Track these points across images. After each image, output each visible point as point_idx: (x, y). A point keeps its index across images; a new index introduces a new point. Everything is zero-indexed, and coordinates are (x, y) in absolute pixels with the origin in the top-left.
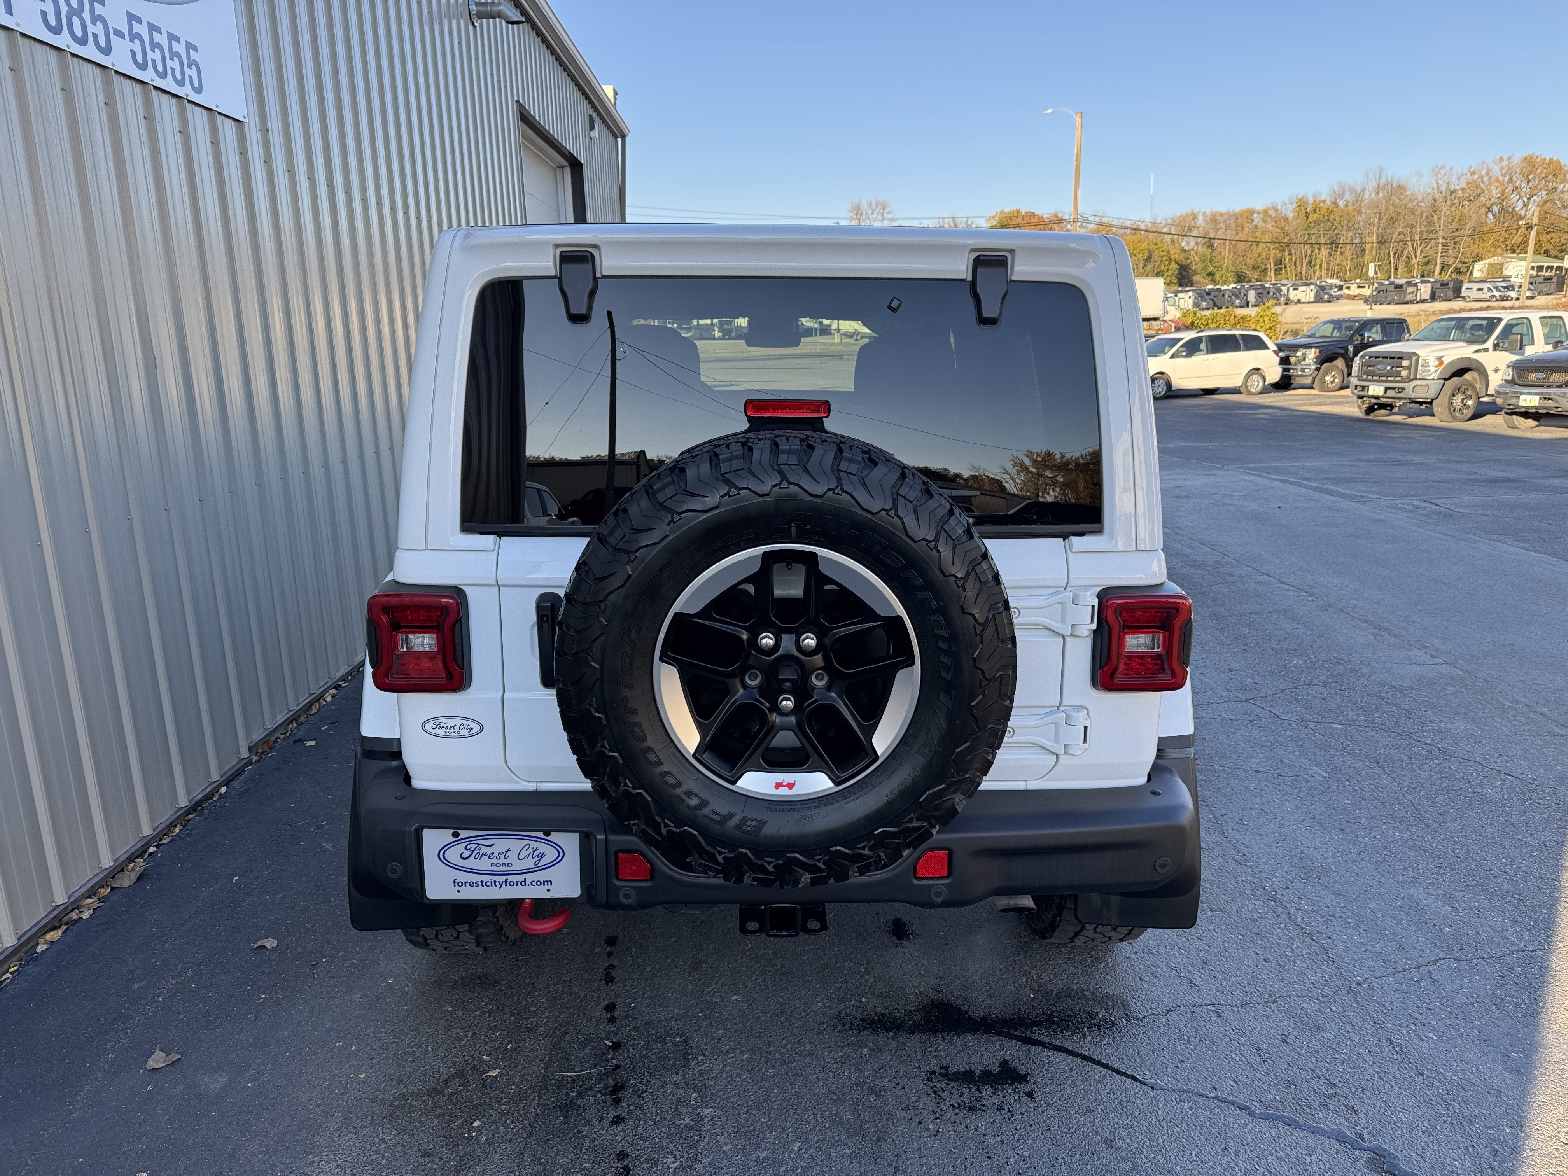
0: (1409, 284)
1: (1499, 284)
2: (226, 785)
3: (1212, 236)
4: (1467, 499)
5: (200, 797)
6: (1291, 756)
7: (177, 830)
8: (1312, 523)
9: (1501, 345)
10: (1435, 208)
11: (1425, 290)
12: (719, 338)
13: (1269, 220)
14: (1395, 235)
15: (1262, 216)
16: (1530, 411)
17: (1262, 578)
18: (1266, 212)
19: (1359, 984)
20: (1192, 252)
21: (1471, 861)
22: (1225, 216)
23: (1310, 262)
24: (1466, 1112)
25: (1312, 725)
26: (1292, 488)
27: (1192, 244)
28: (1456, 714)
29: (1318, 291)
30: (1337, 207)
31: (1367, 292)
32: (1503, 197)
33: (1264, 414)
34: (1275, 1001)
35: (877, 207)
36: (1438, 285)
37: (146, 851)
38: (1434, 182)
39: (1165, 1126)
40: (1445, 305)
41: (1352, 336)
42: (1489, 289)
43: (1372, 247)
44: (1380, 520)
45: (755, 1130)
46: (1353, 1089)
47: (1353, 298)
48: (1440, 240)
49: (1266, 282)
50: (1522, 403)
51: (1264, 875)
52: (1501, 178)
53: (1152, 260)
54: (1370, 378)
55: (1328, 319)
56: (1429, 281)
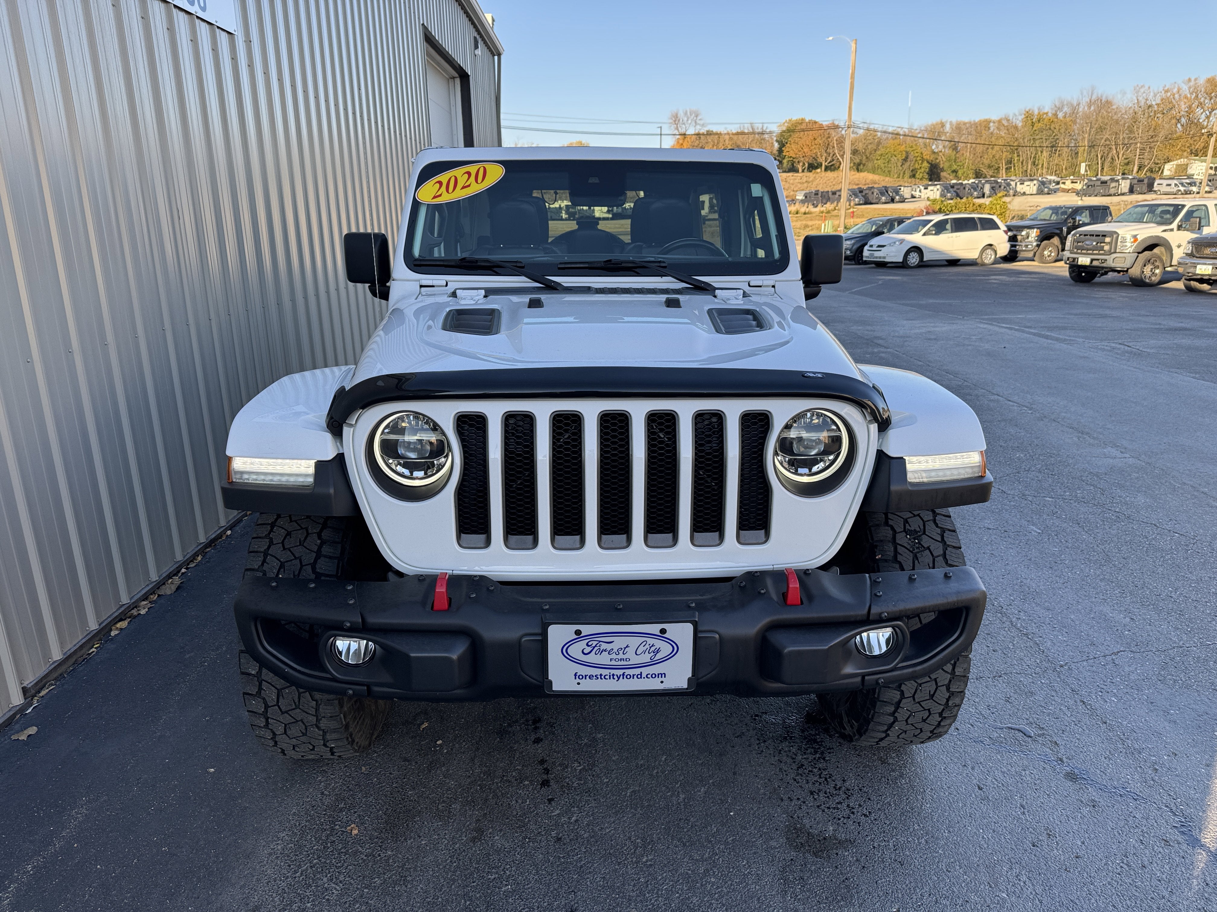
0: (1112, 180)
1: (1184, 181)
2: (230, 529)
3: (956, 140)
4: (1152, 342)
5: (213, 536)
6: (1014, 519)
7: (199, 558)
8: (1032, 359)
9: (1184, 226)
10: (1135, 120)
11: (1125, 185)
12: (566, 220)
13: (1002, 128)
14: (1103, 141)
15: (996, 124)
16: (1205, 278)
17: (992, 397)
18: (1000, 121)
19: (1062, 666)
20: (940, 154)
21: (1145, 589)
22: (968, 125)
23: (1034, 163)
24: (1137, 746)
25: (1030, 498)
26: (1017, 334)
27: (941, 147)
28: (1138, 492)
29: (1039, 186)
30: (1057, 118)
31: (1078, 186)
32: (1190, 111)
33: (995, 279)
34: (1000, 676)
35: (691, 115)
36: (1135, 181)
37: (179, 572)
38: (1135, 98)
39: (922, 751)
40: (1141, 197)
41: (1066, 219)
42: (1176, 185)
43: (1084, 150)
44: (1085, 357)
45: (634, 748)
46: (1056, 731)
47: (1067, 191)
48: (1139, 145)
49: (999, 178)
50: (1198, 272)
51: (993, 596)
52: (1189, 96)
53: (909, 160)
54: (1079, 251)
55: (1048, 206)
56: (1128, 178)
